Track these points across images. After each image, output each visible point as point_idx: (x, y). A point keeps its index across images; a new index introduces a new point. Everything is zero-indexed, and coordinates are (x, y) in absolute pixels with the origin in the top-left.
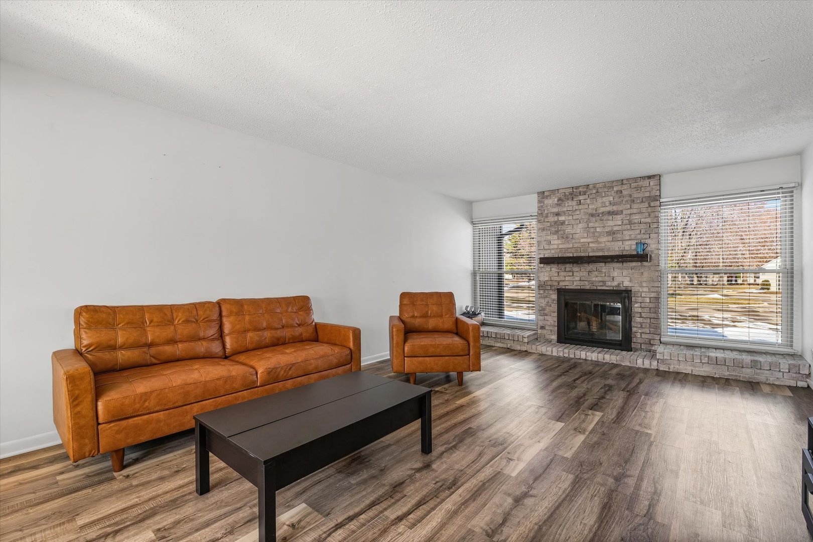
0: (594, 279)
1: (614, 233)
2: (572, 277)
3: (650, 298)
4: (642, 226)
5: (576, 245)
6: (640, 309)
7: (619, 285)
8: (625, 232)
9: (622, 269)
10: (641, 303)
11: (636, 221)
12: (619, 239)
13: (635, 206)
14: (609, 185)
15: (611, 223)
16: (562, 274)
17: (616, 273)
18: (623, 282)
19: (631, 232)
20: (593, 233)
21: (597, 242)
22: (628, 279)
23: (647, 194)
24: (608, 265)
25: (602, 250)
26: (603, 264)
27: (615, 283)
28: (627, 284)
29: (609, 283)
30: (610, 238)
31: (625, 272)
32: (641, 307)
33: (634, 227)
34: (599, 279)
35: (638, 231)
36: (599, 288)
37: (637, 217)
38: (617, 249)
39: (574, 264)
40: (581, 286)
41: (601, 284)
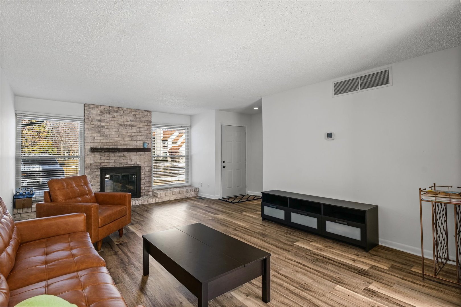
0: (122, 161)
1: (132, 137)
2: (109, 160)
3: (148, 169)
4: (145, 134)
5: (112, 141)
6: (144, 175)
7: (134, 164)
8: (138, 137)
9: (136, 155)
10: (144, 172)
11: (142, 131)
12: (135, 140)
13: (142, 124)
14: (130, 110)
15: (130, 131)
16: (103, 158)
17: (133, 157)
18: (136, 162)
19: (140, 137)
20: (122, 135)
21: (124, 140)
22: (139, 160)
23: (147, 119)
24: (129, 153)
25: (126, 145)
26: (126, 153)
27: (133, 163)
28: (138, 163)
29: (130, 163)
30: (130, 139)
31: (138, 157)
32: (144, 174)
33: (142, 134)
34: (125, 161)
35: (143, 137)
36: (125, 166)
37: (143, 130)
38: (134, 145)
39: (111, 153)
40: (114, 165)
41: (126, 163)
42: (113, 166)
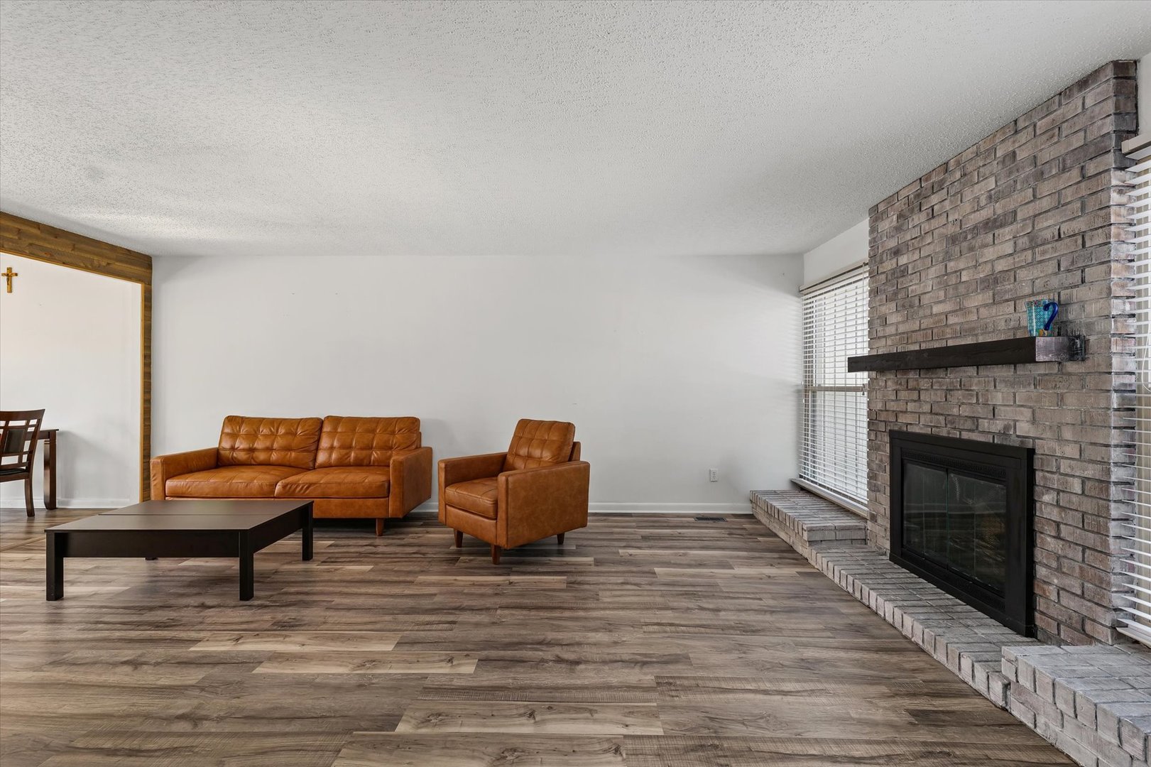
0: (955, 411)
1: (996, 281)
2: (917, 404)
3: (1084, 480)
4: (1064, 248)
5: (926, 323)
6: (1056, 511)
7: (1004, 433)
8: (1022, 274)
9: (1012, 384)
10: (1058, 491)
11: (1047, 234)
12: (1007, 297)
13: (1046, 188)
14: (985, 150)
15: (990, 253)
16: (903, 395)
17: (1000, 395)
18: (1015, 421)
19: (1036, 272)
20: (956, 287)
21: (961, 310)
22: (1027, 413)
23: (1077, 141)
24: (984, 371)
25: (971, 331)
26: (971, 371)
27: (998, 426)
28: (1024, 428)
29: (984, 424)
30: (987, 297)
31: (1022, 393)
32: (1058, 505)
33: (1044, 253)
34: (965, 411)
35: (1052, 267)
36: (965, 435)
37: (1050, 222)
38: (1002, 325)
39: (922, 372)
40: (932, 427)
41: (969, 425)
42: (928, 431)
